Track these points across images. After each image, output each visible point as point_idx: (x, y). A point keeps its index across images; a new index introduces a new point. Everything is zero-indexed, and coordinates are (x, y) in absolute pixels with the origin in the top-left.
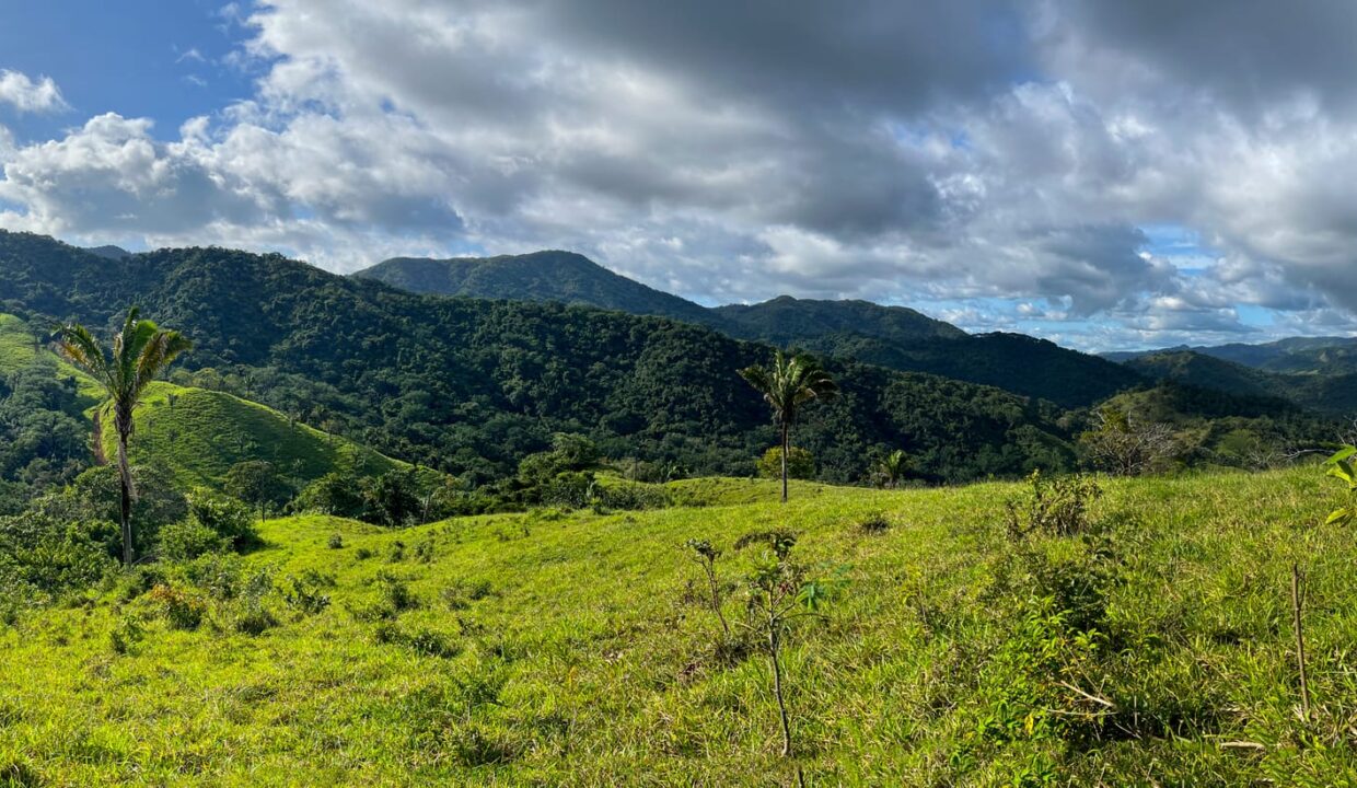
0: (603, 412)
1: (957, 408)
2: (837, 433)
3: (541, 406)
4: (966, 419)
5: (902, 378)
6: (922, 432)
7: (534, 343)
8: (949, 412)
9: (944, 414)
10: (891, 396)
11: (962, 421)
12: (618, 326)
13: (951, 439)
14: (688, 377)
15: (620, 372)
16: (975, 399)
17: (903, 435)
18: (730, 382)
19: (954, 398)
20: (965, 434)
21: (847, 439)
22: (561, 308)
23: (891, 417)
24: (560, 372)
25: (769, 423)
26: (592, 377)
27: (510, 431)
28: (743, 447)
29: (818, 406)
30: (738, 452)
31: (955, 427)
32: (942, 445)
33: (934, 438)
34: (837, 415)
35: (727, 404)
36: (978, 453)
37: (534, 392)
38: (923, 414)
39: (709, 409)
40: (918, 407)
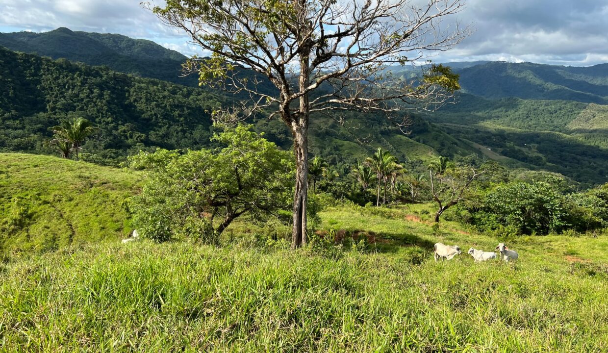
1: (179, 102)
2: (97, 117)
4: (185, 109)
5: (142, 83)
6: (157, 117)
8: (175, 105)
9: (170, 105)
10: (135, 94)
11: (183, 110)
13: (176, 122)
16: (191, 97)
17: (145, 119)
18: (11, 82)
19: (178, 96)
20: (186, 118)
21: (104, 121)
23: (135, 107)
25: (45, 111)
28: (23, 128)
29: (82, 100)
30: (20, 131)
31: (179, 114)
32: (170, 125)
33: (165, 121)
34: (97, 105)
35: (9, 98)
36: (194, 130)
38: (158, 106)
40: (154, 101)
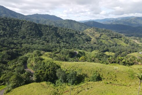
0: (18, 36)
3: (8, 36)
6: (63, 36)
7: (3, 24)
9: (66, 33)
10: (59, 31)
11: (68, 34)
12: (17, 21)
13: (67, 36)
14: (31, 29)
15: (19, 29)
17: (61, 36)
19: (67, 31)
20: (69, 36)
21: (54, 37)
22: (7, 18)
23: (59, 34)
24: (10, 29)
25: (44, 35)
26: (15, 30)
27: (5, 41)
29: (50, 33)
33: (65, 36)
34: (52, 34)
36: (71, 38)
37: (6, 33)
38: (63, 33)
39: (35, 34)
